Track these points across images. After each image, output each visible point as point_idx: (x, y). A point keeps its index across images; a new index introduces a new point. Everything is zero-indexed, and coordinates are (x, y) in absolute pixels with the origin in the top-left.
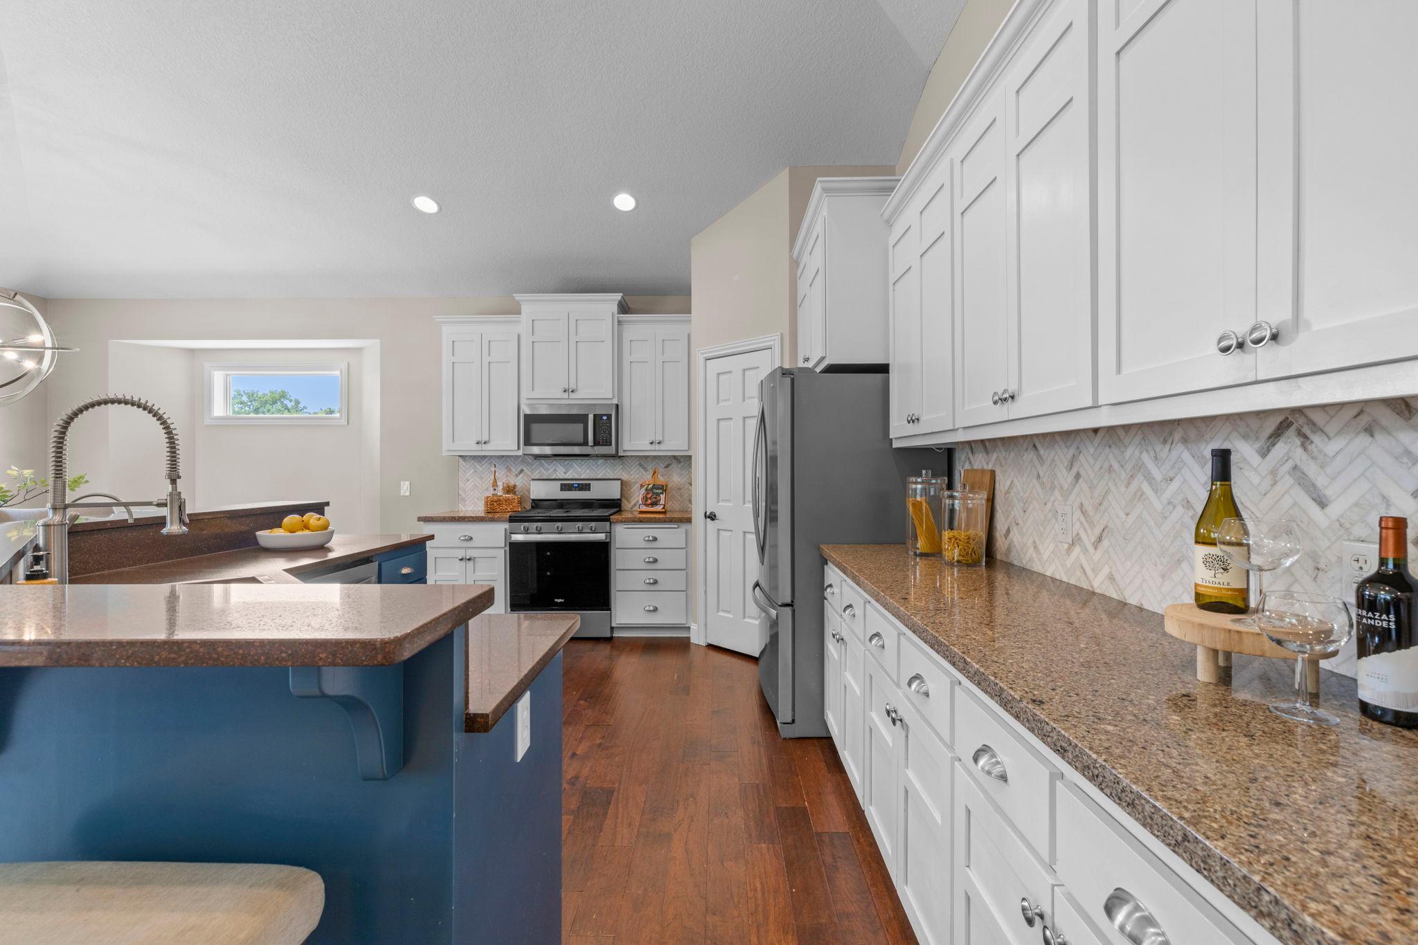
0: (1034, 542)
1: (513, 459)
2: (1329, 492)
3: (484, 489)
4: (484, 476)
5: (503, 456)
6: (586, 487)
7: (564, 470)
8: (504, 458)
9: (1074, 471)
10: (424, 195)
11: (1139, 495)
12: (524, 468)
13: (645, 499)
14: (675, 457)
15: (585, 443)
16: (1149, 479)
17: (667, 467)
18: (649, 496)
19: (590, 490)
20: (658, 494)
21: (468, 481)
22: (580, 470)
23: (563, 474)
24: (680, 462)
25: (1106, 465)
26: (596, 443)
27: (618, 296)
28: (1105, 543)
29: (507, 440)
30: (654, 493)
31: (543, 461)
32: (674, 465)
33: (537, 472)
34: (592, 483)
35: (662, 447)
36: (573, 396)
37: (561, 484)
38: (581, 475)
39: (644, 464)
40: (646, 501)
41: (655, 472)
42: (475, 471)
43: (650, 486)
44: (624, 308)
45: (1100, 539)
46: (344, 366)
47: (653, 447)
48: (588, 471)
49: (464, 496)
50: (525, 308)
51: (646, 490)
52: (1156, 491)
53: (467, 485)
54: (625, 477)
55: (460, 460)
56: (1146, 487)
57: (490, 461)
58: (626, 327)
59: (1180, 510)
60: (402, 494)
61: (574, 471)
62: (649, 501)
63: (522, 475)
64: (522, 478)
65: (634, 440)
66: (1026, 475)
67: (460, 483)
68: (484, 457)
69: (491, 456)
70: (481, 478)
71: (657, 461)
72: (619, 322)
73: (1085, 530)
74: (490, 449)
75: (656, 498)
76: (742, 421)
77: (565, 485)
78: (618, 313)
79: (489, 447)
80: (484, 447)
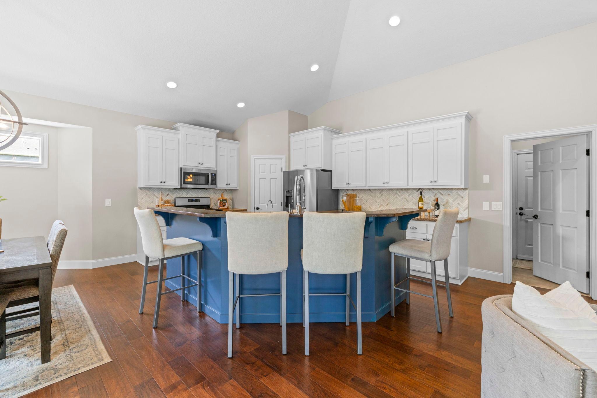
0: (370, 207)
1: (164, 190)
2: (425, 196)
3: (151, 202)
4: (150, 197)
5: (160, 188)
6: (198, 201)
7: (186, 194)
8: (160, 189)
9: (381, 194)
11: (397, 197)
12: (169, 193)
13: (221, 204)
15: (207, 184)
16: (399, 195)
18: (222, 203)
19: (199, 202)
20: (225, 203)
21: (143, 199)
22: (192, 194)
23: (186, 195)
25: (389, 193)
26: (210, 184)
27: (218, 131)
28: (389, 205)
29: (174, 182)
30: (223, 202)
31: (177, 190)
33: (175, 194)
34: (200, 199)
35: (230, 186)
36: (202, 166)
37: (188, 200)
38: (193, 196)
40: (221, 205)
41: (222, 195)
42: (146, 194)
43: (222, 200)
44: (218, 136)
45: (388, 204)
47: (227, 186)
48: (195, 194)
49: (141, 205)
51: (220, 201)
52: (400, 197)
53: (142, 200)
54: (211, 196)
55: (139, 189)
56: (398, 196)
57: (153, 190)
58: (219, 143)
59: (404, 199)
60: (106, 206)
61: (190, 194)
62: (222, 205)
63: (168, 196)
64: (169, 197)
65: (221, 183)
66: (367, 195)
67: (139, 200)
68: (151, 188)
69: (154, 188)
70: (149, 197)
72: (217, 141)
73: (384, 204)
75: (224, 204)
76: (270, 179)
77: (190, 200)
78: (217, 137)
79: (165, 184)
80: (163, 184)
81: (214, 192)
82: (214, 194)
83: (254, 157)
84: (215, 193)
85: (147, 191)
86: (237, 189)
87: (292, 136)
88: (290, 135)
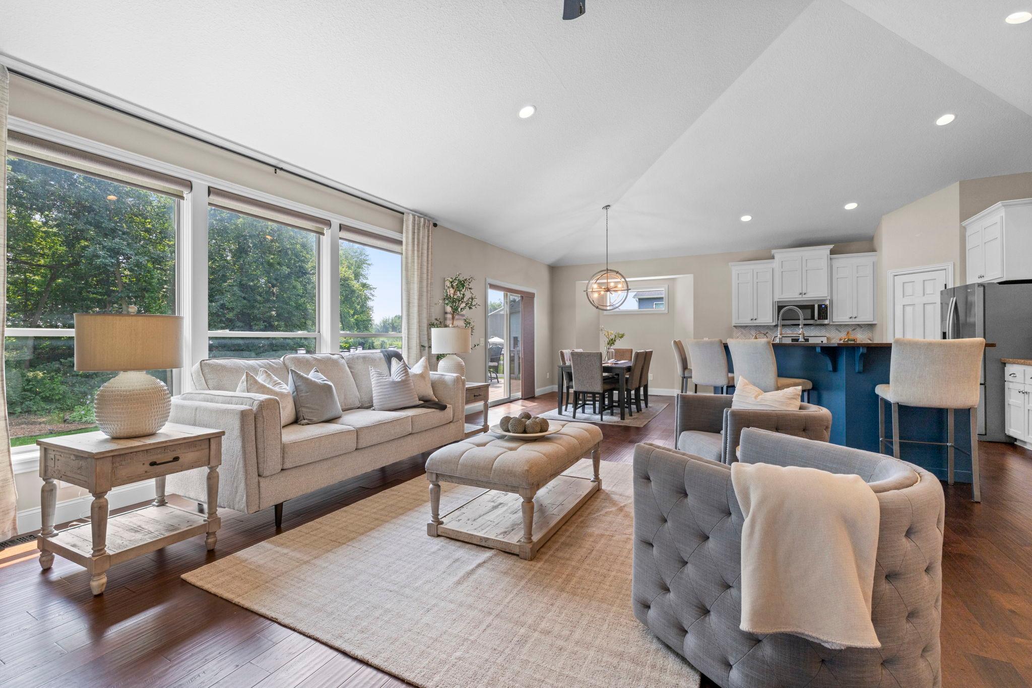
10: (746, 215)
14: (858, 325)
15: (813, 318)
17: (854, 330)
22: (806, 332)
24: (862, 327)
26: (819, 318)
27: (831, 246)
29: (767, 317)
32: (858, 329)
34: (810, 338)
35: (857, 320)
36: (804, 296)
37: (792, 339)
39: (839, 329)
41: (848, 333)
43: (846, 340)
44: (832, 252)
46: (666, 286)
47: (851, 320)
50: (776, 256)
54: (828, 335)
55: (734, 328)
58: (834, 261)
65: (839, 316)
71: (847, 327)
72: (831, 259)
74: (758, 322)
76: (922, 306)
77: (794, 339)
78: (830, 255)
79: (757, 321)
80: (754, 321)
81: (837, 329)
82: (837, 331)
83: (892, 273)
84: (839, 331)
85: (742, 330)
86: (874, 323)
87: (967, 225)
88: (964, 224)
